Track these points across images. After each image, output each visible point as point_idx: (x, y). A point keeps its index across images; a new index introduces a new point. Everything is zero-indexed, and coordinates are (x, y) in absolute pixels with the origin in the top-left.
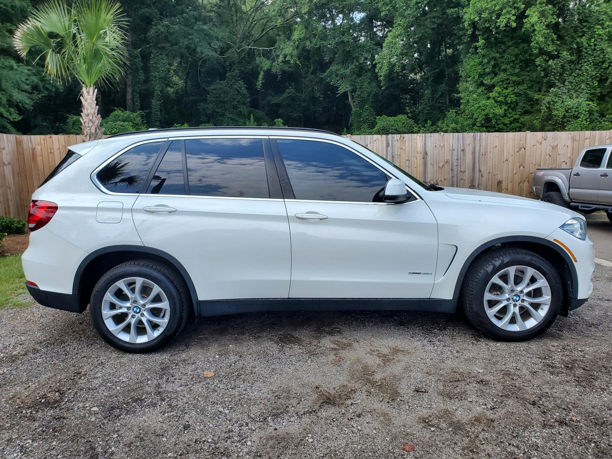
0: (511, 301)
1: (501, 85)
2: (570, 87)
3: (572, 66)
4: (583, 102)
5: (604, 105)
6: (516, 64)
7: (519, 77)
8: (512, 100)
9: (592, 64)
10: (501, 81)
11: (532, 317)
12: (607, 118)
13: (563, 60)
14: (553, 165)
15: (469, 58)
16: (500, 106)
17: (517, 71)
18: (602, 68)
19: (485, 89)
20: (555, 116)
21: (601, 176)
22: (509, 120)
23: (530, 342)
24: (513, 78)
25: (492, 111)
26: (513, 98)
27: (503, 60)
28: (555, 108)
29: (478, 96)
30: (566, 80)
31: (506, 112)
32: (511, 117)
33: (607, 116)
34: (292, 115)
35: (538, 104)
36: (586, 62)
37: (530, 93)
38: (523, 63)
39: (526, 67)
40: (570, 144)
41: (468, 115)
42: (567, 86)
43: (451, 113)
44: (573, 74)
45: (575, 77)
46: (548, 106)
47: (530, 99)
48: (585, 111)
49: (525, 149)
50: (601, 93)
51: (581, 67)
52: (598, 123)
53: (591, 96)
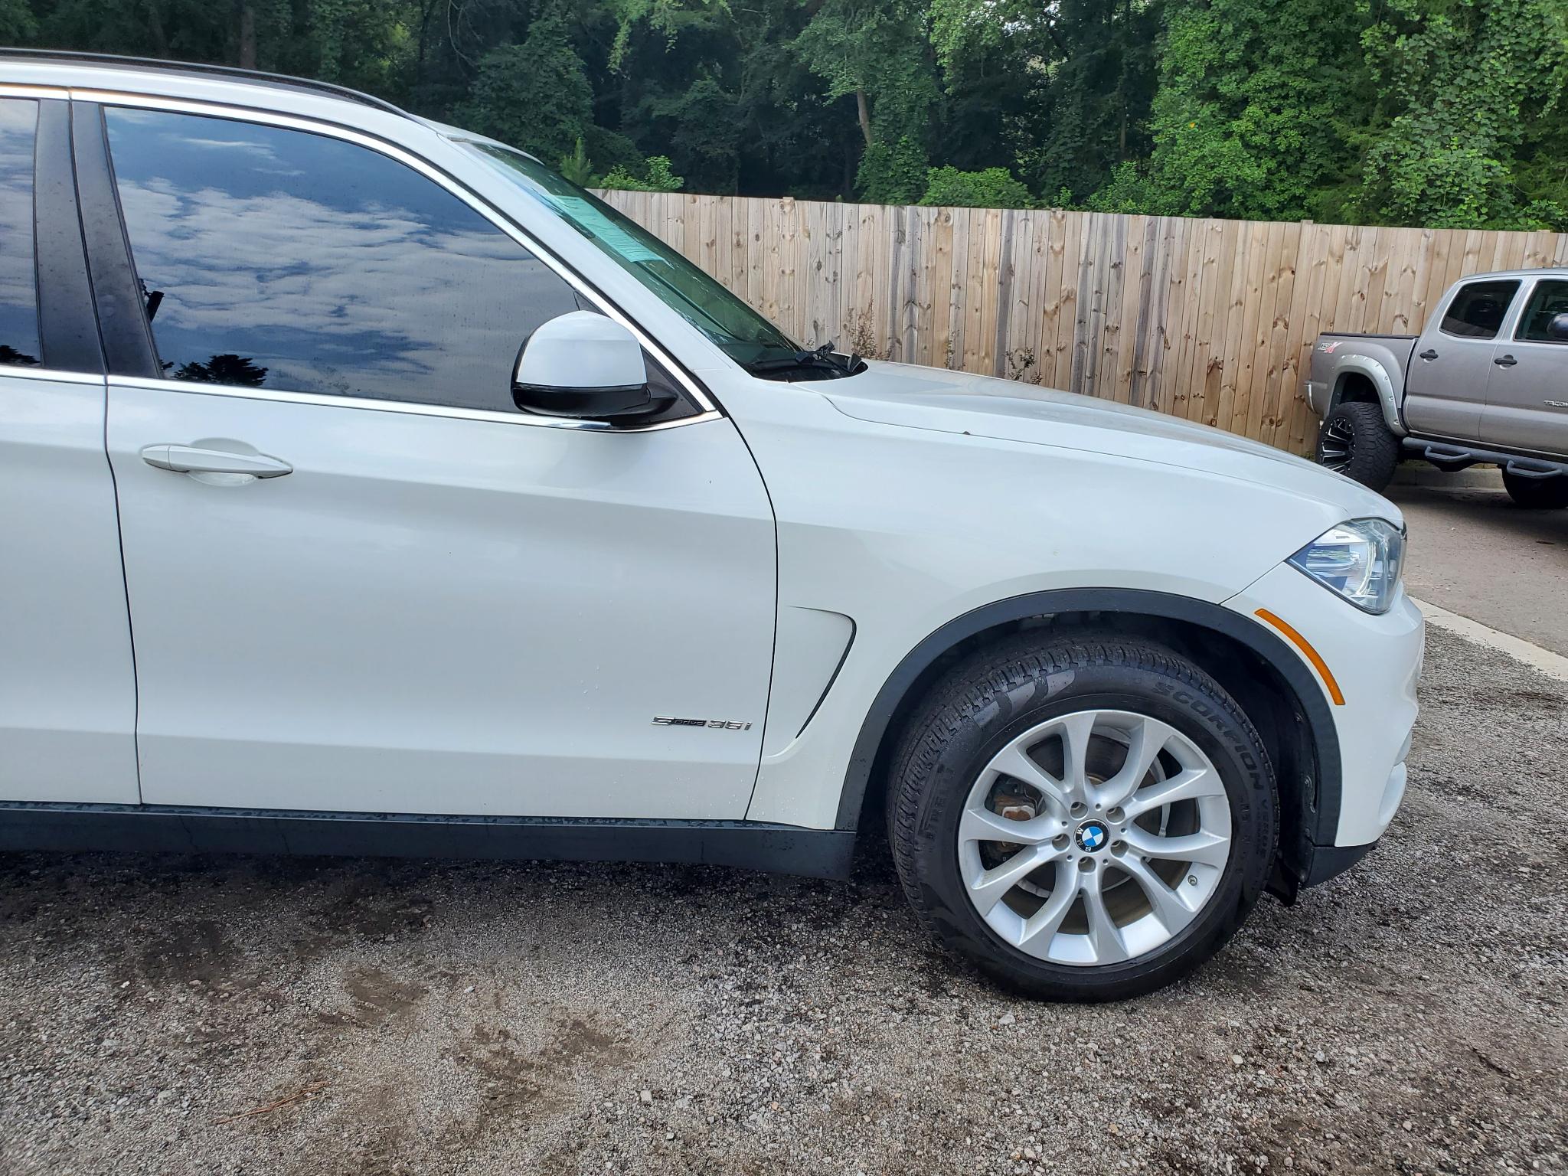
0: (1072, 848)
1: (1264, 101)
2: (1447, 115)
3: (1457, 57)
4: (1476, 161)
5: (1529, 171)
6: (1310, 42)
7: (1315, 81)
8: (1290, 144)
9: (1509, 55)
10: (1265, 89)
11: (1151, 910)
12: (1534, 209)
13: (1435, 40)
14: (1367, 326)
15: (1184, 19)
16: (1258, 158)
17: (1310, 62)
18: (1533, 69)
19: (1221, 109)
20: (1399, 195)
21: (1498, 362)
22: (1277, 198)
23: (1137, 1003)
24: (1298, 83)
25: (1234, 170)
26: (1294, 138)
27: (1275, 30)
28: (1402, 171)
29: (1200, 127)
30: (1436, 95)
31: (1271, 177)
32: (1283, 192)
33: (1535, 202)
34: (707, 153)
35: (1356, 158)
36: (1493, 49)
37: (1338, 125)
38: (1329, 41)
39: (1335, 56)
40: (1420, 265)
41: (1169, 179)
42: (1437, 112)
43: (1126, 172)
44: (1458, 81)
45: (1461, 88)
46: (1383, 164)
47: (1338, 145)
48: (1479, 184)
49: (1293, 272)
50: (1525, 137)
51: (1479, 63)
52: (1510, 221)
53: (1498, 146)
